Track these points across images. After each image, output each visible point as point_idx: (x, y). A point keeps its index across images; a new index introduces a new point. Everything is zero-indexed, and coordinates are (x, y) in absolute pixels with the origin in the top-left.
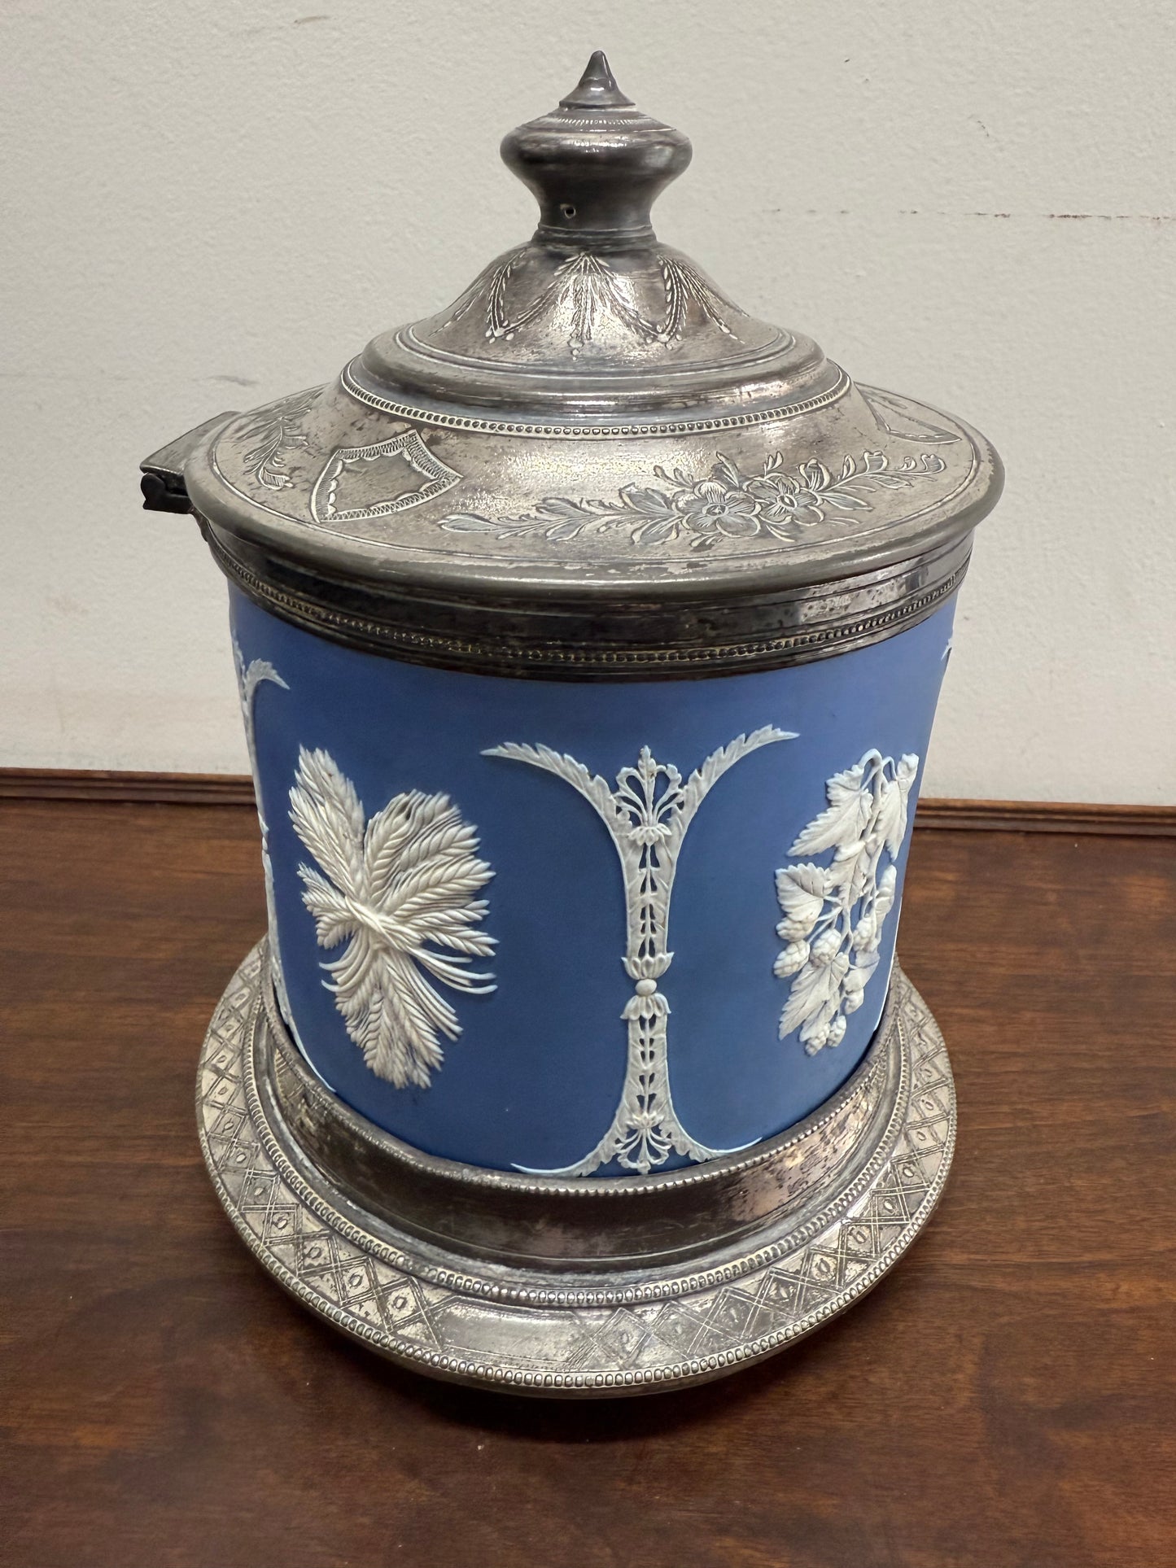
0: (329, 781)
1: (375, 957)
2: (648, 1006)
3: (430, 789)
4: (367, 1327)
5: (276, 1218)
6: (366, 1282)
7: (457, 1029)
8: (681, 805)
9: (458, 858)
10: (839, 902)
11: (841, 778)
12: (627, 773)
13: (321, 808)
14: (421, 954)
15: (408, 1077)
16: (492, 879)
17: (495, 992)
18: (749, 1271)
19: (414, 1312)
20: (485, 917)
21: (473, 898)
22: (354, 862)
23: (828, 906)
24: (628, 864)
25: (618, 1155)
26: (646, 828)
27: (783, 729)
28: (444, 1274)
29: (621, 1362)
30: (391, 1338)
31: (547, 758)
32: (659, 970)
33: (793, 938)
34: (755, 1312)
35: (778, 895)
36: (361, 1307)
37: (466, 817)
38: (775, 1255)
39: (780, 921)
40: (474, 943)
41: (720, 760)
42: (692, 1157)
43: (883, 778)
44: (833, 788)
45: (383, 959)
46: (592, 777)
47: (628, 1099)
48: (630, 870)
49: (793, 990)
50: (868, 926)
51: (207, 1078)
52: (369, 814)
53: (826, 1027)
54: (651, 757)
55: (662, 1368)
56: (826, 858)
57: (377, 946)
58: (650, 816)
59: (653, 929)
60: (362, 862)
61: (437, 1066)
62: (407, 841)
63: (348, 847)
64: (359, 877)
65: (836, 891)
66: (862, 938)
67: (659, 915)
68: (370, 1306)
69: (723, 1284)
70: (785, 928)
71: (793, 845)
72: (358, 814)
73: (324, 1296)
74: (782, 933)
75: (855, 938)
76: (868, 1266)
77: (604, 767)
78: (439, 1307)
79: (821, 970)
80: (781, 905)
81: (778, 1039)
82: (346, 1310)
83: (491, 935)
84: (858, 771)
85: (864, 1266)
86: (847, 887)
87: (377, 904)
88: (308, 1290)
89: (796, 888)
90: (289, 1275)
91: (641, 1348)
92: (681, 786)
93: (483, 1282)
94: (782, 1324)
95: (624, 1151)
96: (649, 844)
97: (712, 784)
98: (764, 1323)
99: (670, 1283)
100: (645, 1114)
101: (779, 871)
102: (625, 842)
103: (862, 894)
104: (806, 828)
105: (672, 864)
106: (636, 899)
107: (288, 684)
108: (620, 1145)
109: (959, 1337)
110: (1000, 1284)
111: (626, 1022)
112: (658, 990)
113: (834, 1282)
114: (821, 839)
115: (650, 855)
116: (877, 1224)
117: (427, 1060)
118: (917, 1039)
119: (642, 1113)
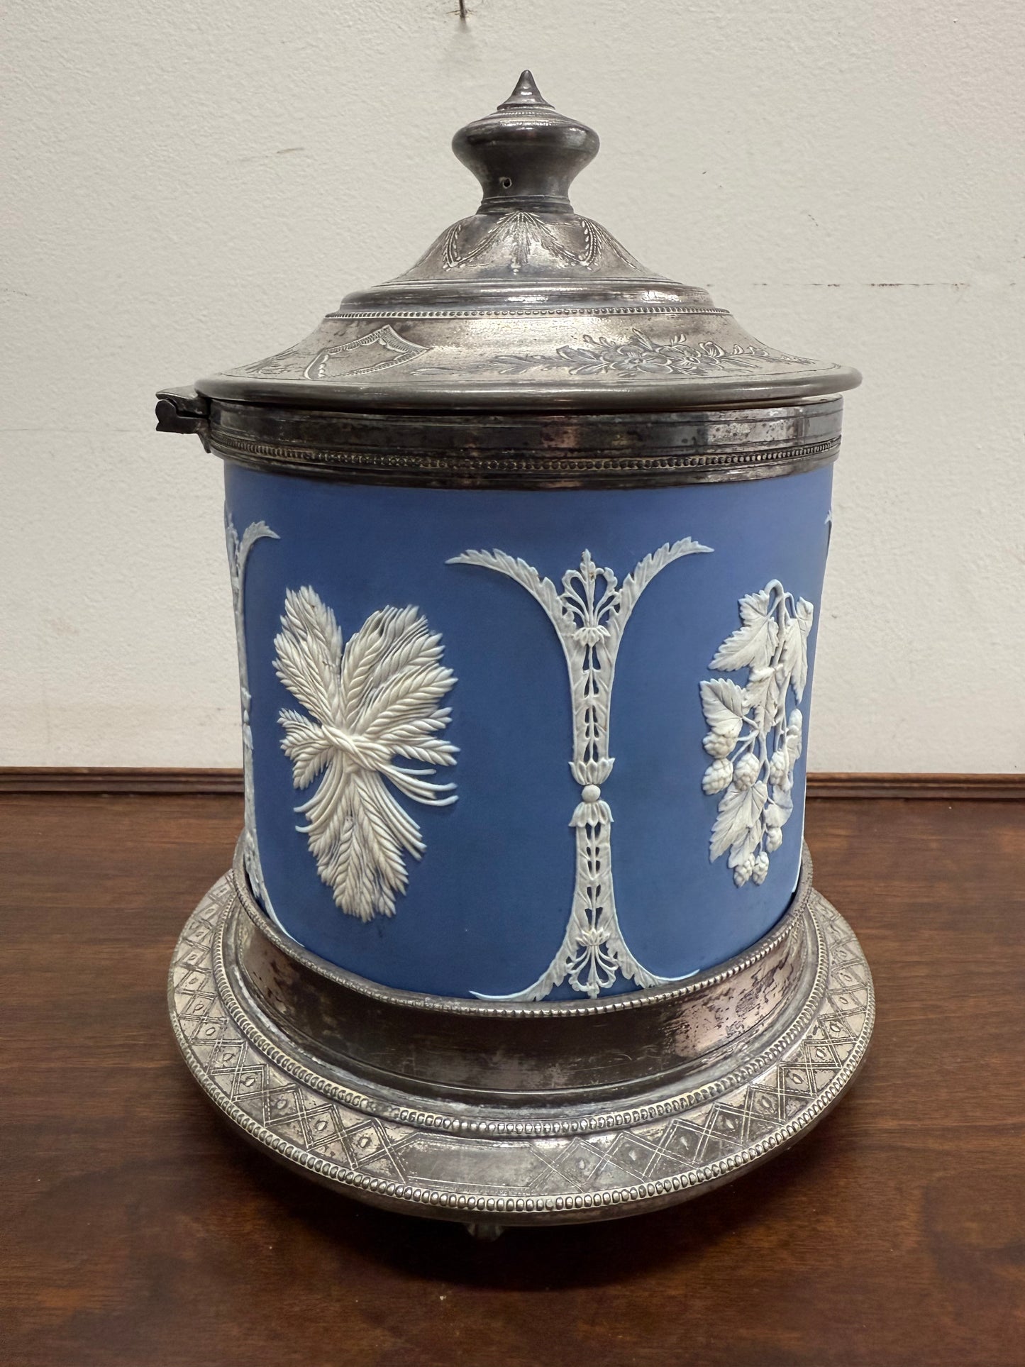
0: (311, 611)
1: (347, 782)
2: (593, 813)
3: (401, 604)
4: (333, 1165)
5: (244, 1078)
6: (331, 1127)
7: (421, 845)
8: (617, 608)
9: (425, 667)
10: (756, 725)
11: (749, 599)
12: (572, 574)
13: (303, 643)
14: (391, 770)
15: (375, 907)
16: (455, 685)
17: (456, 802)
18: (697, 1104)
19: (378, 1149)
20: (448, 724)
21: (436, 706)
22: (332, 687)
23: (746, 728)
24: (574, 664)
25: (569, 975)
26: (587, 629)
27: (700, 543)
28: (406, 1112)
29: (579, 1185)
30: (356, 1174)
31: (502, 562)
32: (602, 775)
33: (718, 753)
34: (704, 1140)
35: (703, 707)
36: (327, 1148)
37: (432, 627)
38: (719, 1091)
39: (707, 735)
40: (436, 751)
41: (649, 566)
42: (638, 981)
43: (785, 611)
44: (744, 608)
45: (355, 782)
46: (541, 579)
47: (577, 914)
48: (575, 671)
49: (720, 809)
50: (782, 759)
51: (178, 973)
52: (346, 637)
53: (752, 857)
54: (592, 560)
55: (619, 1190)
56: (743, 676)
57: (349, 769)
58: (591, 617)
59: (596, 734)
60: (339, 686)
61: (402, 888)
62: (381, 656)
63: (327, 674)
64: (336, 701)
65: (753, 713)
66: (777, 769)
67: (601, 718)
68: (335, 1147)
69: (672, 1115)
70: (711, 742)
71: (713, 659)
72: (336, 639)
73: (291, 1141)
74: (708, 746)
75: (771, 769)
76: (807, 1103)
77: (552, 571)
78: (402, 1144)
79: (744, 793)
80: (706, 718)
81: (709, 861)
82: (313, 1152)
83: (453, 744)
84: (765, 595)
85: (804, 1103)
86: (761, 711)
87: (350, 726)
88: (275, 1137)
89: (718, 702)
90: (257, 1125)
91: (597, 1174)
92: (617, 589)
93: (444, 1118)
94: (731, 1151)
95: (574, 972)
96: (591, 645)
97: (644, 587)
98: (713, 1151)
99: (622, 1113)
100: (593, 929)
101: (704, 683)
102: (570, 641)
103: (775, 724)
104: (724, 643)
105: (611, 666)
106: (582, 701)
107: (278, 534)
108: (571, 965)
109: (899, 1190)
110: (932, 1144)
111: (574, 829)
112: (602, 797)
113: (777, 1115)
114: (737, 655)
115: (592, 658)
116: (812, 1068)
117: (393, 883)
118: (830, 929)
119: (590, 929)
